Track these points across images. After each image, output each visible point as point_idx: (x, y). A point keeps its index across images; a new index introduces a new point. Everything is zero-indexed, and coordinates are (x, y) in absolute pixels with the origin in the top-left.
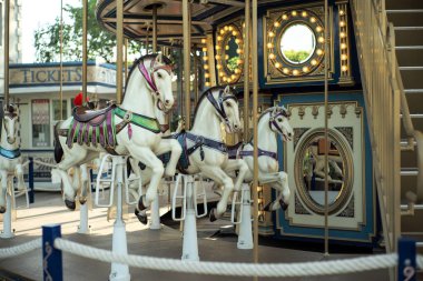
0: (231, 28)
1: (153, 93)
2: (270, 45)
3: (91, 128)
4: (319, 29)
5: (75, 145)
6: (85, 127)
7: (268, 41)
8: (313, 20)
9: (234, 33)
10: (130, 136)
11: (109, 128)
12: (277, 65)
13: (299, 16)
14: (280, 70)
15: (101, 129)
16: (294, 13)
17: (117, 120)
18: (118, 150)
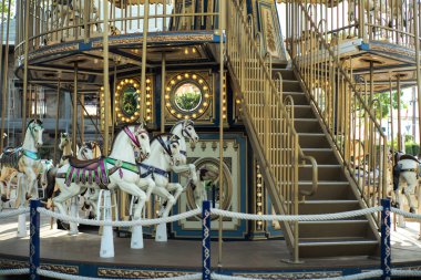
0: (131, 81)
1: (137, 149)
2: (167, 97)
3: (87, 173)
4: (205, 88)
5: (73, 184)
6: (81, 172)
7: (166, 94)
8: (201, 81)
9: (135, 85)
10: (121, 176)
11: (103, 171)
12: (173, 112)
13: (191, 78)
14: (174, 115)
15: (96, 173)
16: (187, 75)
17: (109, 166)
18: (109, 186)
